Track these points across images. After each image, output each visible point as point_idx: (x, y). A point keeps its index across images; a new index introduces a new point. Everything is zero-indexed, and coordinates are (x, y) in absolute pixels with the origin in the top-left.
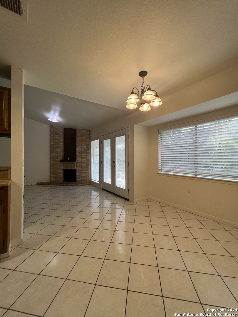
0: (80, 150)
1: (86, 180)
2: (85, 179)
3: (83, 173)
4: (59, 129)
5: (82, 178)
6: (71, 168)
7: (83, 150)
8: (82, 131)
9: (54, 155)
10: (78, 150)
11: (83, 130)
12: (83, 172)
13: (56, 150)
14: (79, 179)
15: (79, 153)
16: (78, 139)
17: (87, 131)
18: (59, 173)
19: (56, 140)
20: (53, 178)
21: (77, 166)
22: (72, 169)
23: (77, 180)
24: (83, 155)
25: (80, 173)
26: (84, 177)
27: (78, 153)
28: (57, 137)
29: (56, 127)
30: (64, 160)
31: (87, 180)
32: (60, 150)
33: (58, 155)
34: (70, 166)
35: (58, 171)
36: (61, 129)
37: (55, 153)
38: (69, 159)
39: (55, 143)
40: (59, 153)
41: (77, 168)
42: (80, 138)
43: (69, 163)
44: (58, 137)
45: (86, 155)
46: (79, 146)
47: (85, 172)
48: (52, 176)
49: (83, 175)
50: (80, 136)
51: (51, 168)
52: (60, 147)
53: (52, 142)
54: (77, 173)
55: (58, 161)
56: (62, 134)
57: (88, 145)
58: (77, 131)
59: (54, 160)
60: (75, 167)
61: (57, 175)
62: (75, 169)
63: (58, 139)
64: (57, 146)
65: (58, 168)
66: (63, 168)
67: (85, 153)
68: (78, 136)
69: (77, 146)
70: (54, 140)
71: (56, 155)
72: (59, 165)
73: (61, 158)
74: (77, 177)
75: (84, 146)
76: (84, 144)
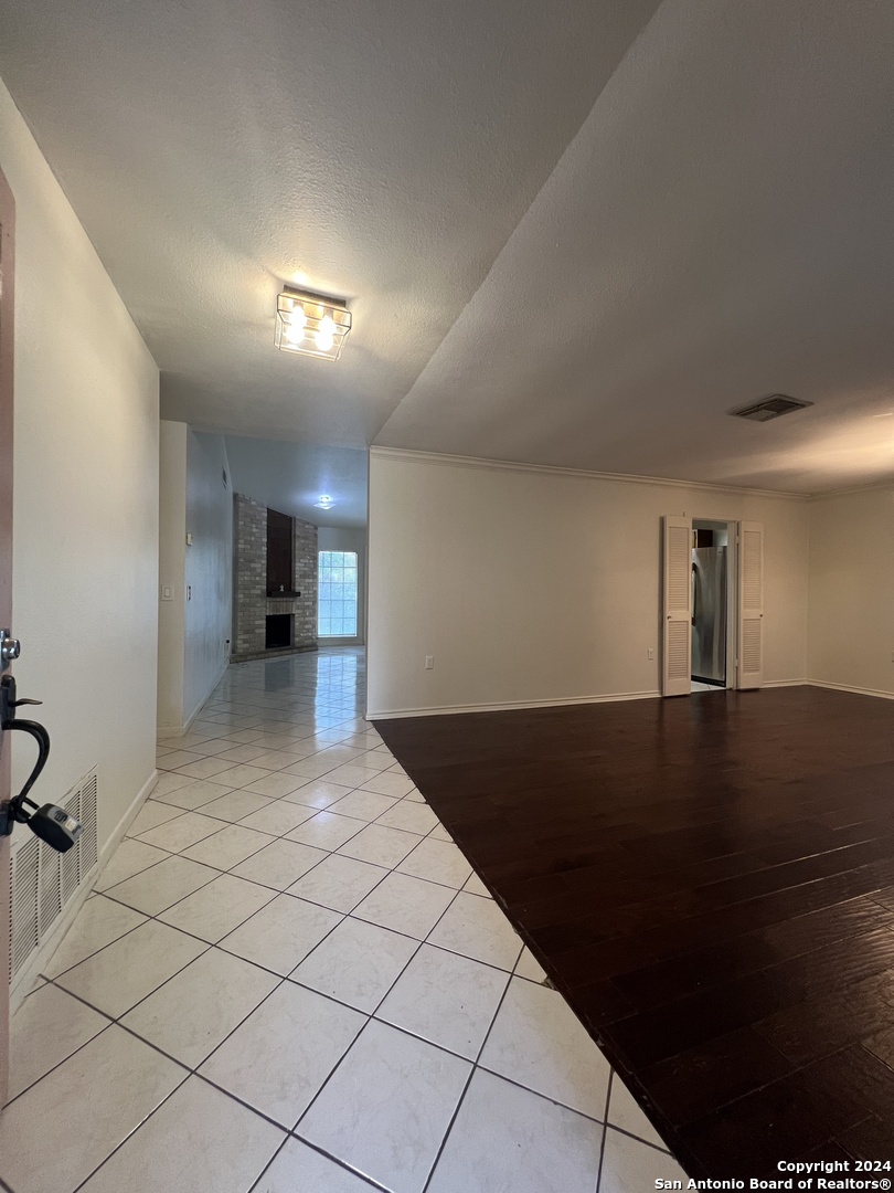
0: (301, 569)
1: (310, 638)
2: (310, 634)
3: (307, 623)
4: (259, 509)
5: (305, 634)
7: (307, 569)
8: (307, 526)
9: (246, 578)
10: (298, 569)
11: (308, 524)
12: (307, 619)
13: (252, 565)
14: (299, 636)
15: (300, 575)
16: (297, 544)
17: (314, 528)
18: (259, 627)
19: (253, 539)
20: (245, 641)
21: (298, 608)
22: (287, 613)
23: (297, 639)
24: (307, 580)
25: (301, 623)
26: (308, 630)
27: (298, 576)
28: (254, 530)
29: (253, 503)
30: (271, 592)
31: (314, 637)
33: (258, 578)
34: (282, 607)
36: (263, 510)
37: (249, 573)
39: (249, 547)
40: (260, 575)
41: (296, 612)
42: (303, 541)
43: (282, 599)
44: (257, 530)
46: (302, 560)
47: (311, 619)
48: (242, 637)
49: (307, 627)
50: (304, 538)
51: (240, 614)
52: (260, 557)
53: (242, 541)
54: (297, 624)
55: (257, 595)
56: (265, 523)
57: (315, 558)
58: (297, 523)
59: (247, 592)
60: (295, 608)
61: (254, 632)
62: (294, 613)
63: (258, 535)
64: (255, 553)
65: (257, 614)
66: (268, 614)
67: (310, 576)
68: (299, 536)
69: (297, 560)
70: (248, 538)
71: (254, 579)
72: (259, 605)
73: (265, 587)
74: (296, 633)
75: (308, 560)
76: (308, 555)
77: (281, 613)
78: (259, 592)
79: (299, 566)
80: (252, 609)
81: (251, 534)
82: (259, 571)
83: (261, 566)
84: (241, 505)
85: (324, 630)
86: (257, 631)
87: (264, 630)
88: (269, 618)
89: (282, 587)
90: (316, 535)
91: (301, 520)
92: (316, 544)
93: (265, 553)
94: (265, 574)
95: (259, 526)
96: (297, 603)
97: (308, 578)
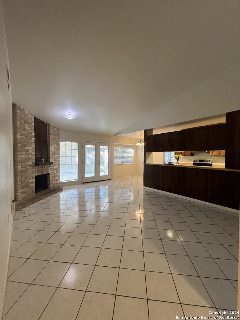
1: (58, 183)
2: (57, 182)
3: (56, 177)
4: (30, 116)
5: (55, 182)
7: (55, 150)
8: (55, 129)
9: (22, 156)
10: (51, 150)
11: (55, 128)
12: (56, 175)
13: (27, 148)
14: (52, 184)
15: (52, 153)
16: (51, 138)
18: (32, 183)
19: (26, 133)
20: (22, 193)
23: (51, 186)
24: (55, 156)
25: (53, 177)
26: (56, 180)
28: (27, 128)
29: (26, 112)
30: (37, 163)
31: (59, 183)
33: (30, 156)
34: (44, 170)
35: (30, 181)
36: (32, 117)
37: (24, 153)
38: (44, 162)
39: (24, 137)
40: (31, 154)
41: (51, 172)
43: (44, 166)
44: (29, 128)
45: (57, 156)
46: (53, 146)
47: (57, 174)
48: (21, 191)
49: (56, 178)
50: (53, 135)
52: (31, 143)
53: (19, 134)
54: (51, 178)
55: (30, 165)
56: (33, 124)
57: (59, 145)
58: (50, 127)
59: (23, 164)
60: (50, 170)
61: (28, 186)
62: (49, 173)
63: (29, 131)
64: (27, 141)
65: (30, 176)
66: (36, 175)
67: (57, 154)
68: (51, 134)
69: (50, 146)
70: (23, 132)
71: (27, 156)
72: (31, 171)
73: (34, 160)
74: (51, 182)
75: (56, 146)
76: (56, 143)
77: (43, 174)
78: (31, 163)
79: (52, 148)
80: (27, 174)
81: (25, 130)
82: (30, 151)
83: (31, 148)
85: (63, 179)
86: (30, 186)
87: (34, 184)
88: (36, 177)
89: (44, 160)
90: (59, 134)
91: (52, 126)
92: (59, 138)
93: (34, 141)
94: (34, 153)
95: (30, 126)
96: (51, 168)
97: (56, 155)
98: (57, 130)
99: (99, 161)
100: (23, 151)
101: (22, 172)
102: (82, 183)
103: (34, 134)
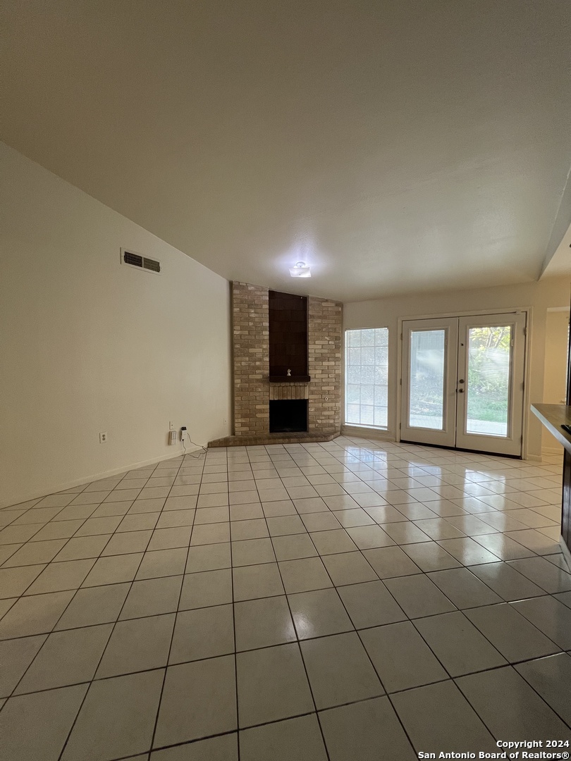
0: (317, 351)
1: (332, 425)
2: (332, 421)
3: (325, 409)
4: (258, 293)
5: (324, 421)
6: (294, 398)
7: (326, 351)
8: (324, 304)
9: (243, 364)
10: (313, 351)
11: (327, 301)
12: (326, 405)
13: (251, 350)
14: (315, 423)
15: (316, 358)
16: (311, 325)
17: (336, 305)
18: (261, 411)
19: (251, 324)
20: (243, 425)
21: (312, 393)
22: (298, 398)
23: (311, 426)
24: (325, 363)
25: (317, 409)
26: (329, 417)
27: (313, 359)
28: (253, 315)
29: (250, 288)
30: (276, 375)
31: (336, 425)
32: (264, 349)
33: (258, 363)
34: (290, 392)
35: (258, 407)
36: (263, 293)
37: (247, 359)
38: (289, 375)
39: (246, 332)
40: (260, 360)
41: (311, 397)
42: (319, 321)
43: (292, 384)
44: (256, 315)
45: (333, 363)
46: (317, 342)
47: (335, 404)
48: (240, 420)
49: (326, 413)
50: (319, 317)
51: (236, 399)
52: (262, 341)
53: (239, 328)
54: (311, 410)
55: (257, 380)
56: (266, 306)
57: (340, 339)
58: (311, 302)
59: (244, 377)
60: (307, 393)
61: (254, 416)
62: (306, 398)
63: (257, 320)
64: (253, 338)
65: (258, 398)
66: (272, 399)
67: (330, 359)
68: (313, 317)
69: (310, 342)
70: (246, 324)
71: (253, 364)
72: (260, 390)
73: (267, 372)
74: (310, 418)
75: (329, 341)
76: (329, 336)
77: (289, 398)
78: (260, 377)
79: (314, 348)
80: (252, 394)
81: (249, 319)
82: (259, 356)
83: (262, 351)
84: (235, 291)
85: (353, 417)
86: (259, 415)
87: (267, 415)
88: (272, 403)
89: (289, 371)
90: (342, 313)
91: (312, 298)
92: (340, 323)
93: (267, 338)
94: (267, 359)
95: (258, 310)
96: (312, 388)
97: (328, 361)
98: (333, 305)
99: (462, 381)
100: (244, 356)
101: (242, 389)
102: (398, 440)
103: (268, 324)
